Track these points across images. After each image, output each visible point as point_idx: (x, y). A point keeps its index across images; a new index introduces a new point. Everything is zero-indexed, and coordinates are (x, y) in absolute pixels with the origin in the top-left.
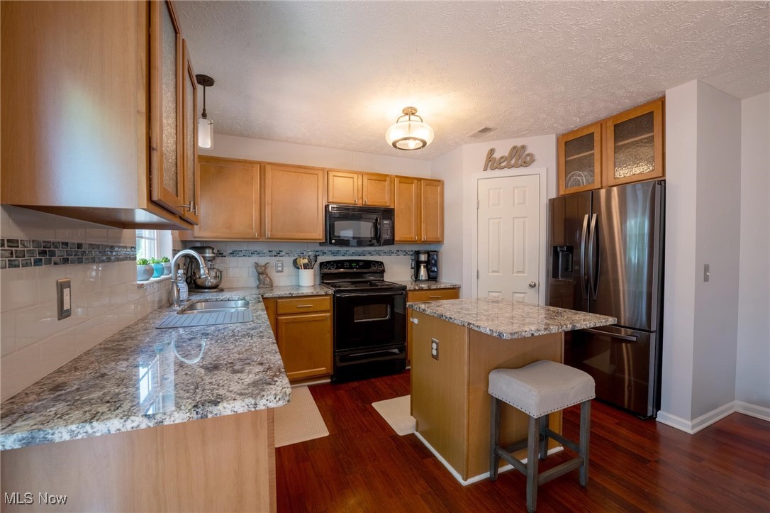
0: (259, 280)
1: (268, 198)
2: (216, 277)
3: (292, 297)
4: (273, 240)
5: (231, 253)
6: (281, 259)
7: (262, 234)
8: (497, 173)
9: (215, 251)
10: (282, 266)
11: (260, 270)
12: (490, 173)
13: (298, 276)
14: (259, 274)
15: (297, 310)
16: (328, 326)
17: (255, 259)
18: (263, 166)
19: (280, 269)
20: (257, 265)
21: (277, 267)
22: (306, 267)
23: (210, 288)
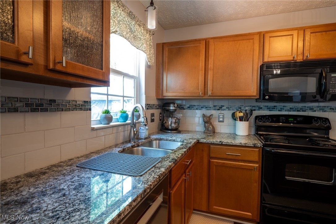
0: (205, 126)
1: (211, 66)
2: (175, 123)
3: (222, 145)
4: (214, 98)
5: (188, 107)
6: (222, 112)
7: (205, 93)
9: (176, 105)
10: (223, 118)
11: (206, 120)
13: (235, 126)
14: (205, 122)
15: (225, 157)
16: (256, 175)
17: (204, 111)
18: (207, 42)
19: (221, 119)
20: (204, 116)
21: (219, 117)
22: (241, 119)
23: (172, 130)
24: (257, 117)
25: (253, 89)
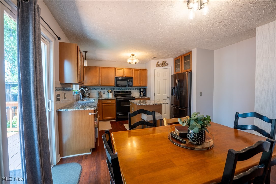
0: (99, 95)
1: (101, 76)
2: (88, 95)
3: (106, 99)
4: (102, 86)
5: (92, 89)
6: (104, 90)
7: (99, 84)
8: (159, 68)
9: (88, 88)
11: (99, 93)
12: (157, 68)
13: (108, 95)
14: (99, 94)
15: (107, 103)
16: (115, 106)
17: (98, 90)
18: (99, 68)
19: (104, 93)
20: (98, 92)
21: (103, 92)
22: (110, 92)
23: (87, 97)
24: (115, 92)
25: (113, 84)
